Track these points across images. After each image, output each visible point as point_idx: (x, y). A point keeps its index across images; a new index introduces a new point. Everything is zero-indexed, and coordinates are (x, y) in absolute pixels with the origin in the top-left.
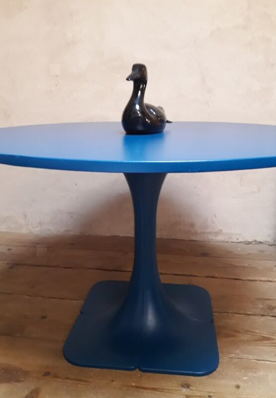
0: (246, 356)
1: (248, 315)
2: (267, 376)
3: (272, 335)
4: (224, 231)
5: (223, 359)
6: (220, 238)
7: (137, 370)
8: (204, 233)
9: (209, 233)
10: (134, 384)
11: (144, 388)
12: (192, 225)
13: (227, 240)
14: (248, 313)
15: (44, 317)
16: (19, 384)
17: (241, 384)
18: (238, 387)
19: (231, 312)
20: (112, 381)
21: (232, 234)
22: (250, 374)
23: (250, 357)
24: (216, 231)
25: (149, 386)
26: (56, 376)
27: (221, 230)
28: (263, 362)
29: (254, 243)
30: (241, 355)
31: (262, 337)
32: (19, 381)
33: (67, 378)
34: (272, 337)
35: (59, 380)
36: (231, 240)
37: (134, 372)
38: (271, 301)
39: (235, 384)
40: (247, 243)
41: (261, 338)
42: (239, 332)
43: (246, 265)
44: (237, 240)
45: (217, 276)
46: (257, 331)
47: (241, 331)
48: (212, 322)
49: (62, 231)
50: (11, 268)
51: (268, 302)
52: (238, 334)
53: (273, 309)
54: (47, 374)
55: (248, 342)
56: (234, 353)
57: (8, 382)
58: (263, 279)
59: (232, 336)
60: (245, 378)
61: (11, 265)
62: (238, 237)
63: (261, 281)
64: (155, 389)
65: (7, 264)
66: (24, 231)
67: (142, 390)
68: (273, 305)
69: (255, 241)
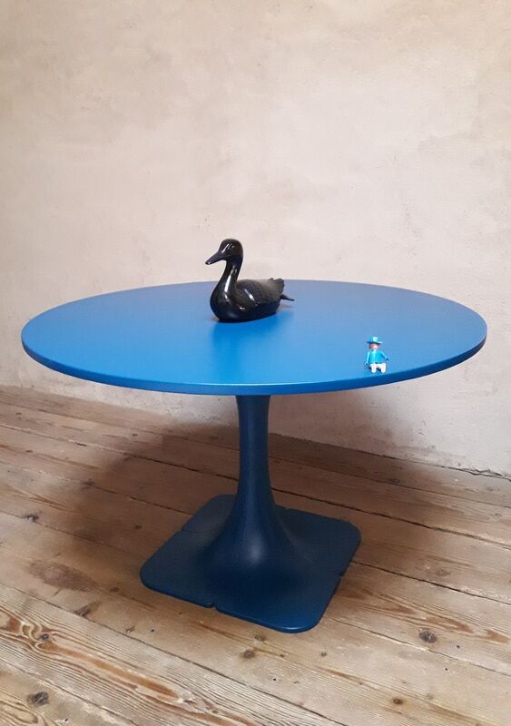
0: (360, 624)
1: (402, 575)
2: (371, 652)
3: (416, 608)
4: (437, 449)
5: (326, 621)
6: (431, 459)
7: (214, 608)
8: (406, 447)
9: (414, 448)
10: (202, 622)
11: (212, 629)
12: (388, 434)
13: (442, 464)
14: (402, 573)
15: (138, 527)
16: (83, 594)
17: (330, 653)
18: (324, 655)
19: (378, 566)
20: (180, 614)
21: (451, 455)
22: (348, 645)
23: (366, 627)
24: (425, 447)
25: (217, 628)
26: (124, 595)
27: (433, 447)
28: (378, 636)
29: (486, 474)
30: (353, 622)
31: (401, 606)
32: (84, 591)
33: (133, 599)
34: (414, 610)
35: (125, 599)
36: (448, 465)
37: (209, 609)
38: (449, 565)
39: (324, 651)
40: (476, 473)
41: (397, 607)
42: (371, 594)
43: (449, 506)
44: (459, 465)
45: (391, 514)
46: (397, 598)
47: (375, 593)
48: (342, 574)
49: (207, 418)
50: (127, 459)
51: (442, 564)
52: (368, 596)
53: (443, 575)
54: (115, 590)
55: (376, 609)
56: (345, 617)
57: (73, 589)
58: (459, 530)
59: (357, 597)
60: (340, 648)
61: (127, 456)
62: (459, 461)
63: (456, 533)
64: (223, 633)
65: (125, 454)
66: (161, 412)
67: (209, 631)
68: (448, 570)
69: (489, 471)
